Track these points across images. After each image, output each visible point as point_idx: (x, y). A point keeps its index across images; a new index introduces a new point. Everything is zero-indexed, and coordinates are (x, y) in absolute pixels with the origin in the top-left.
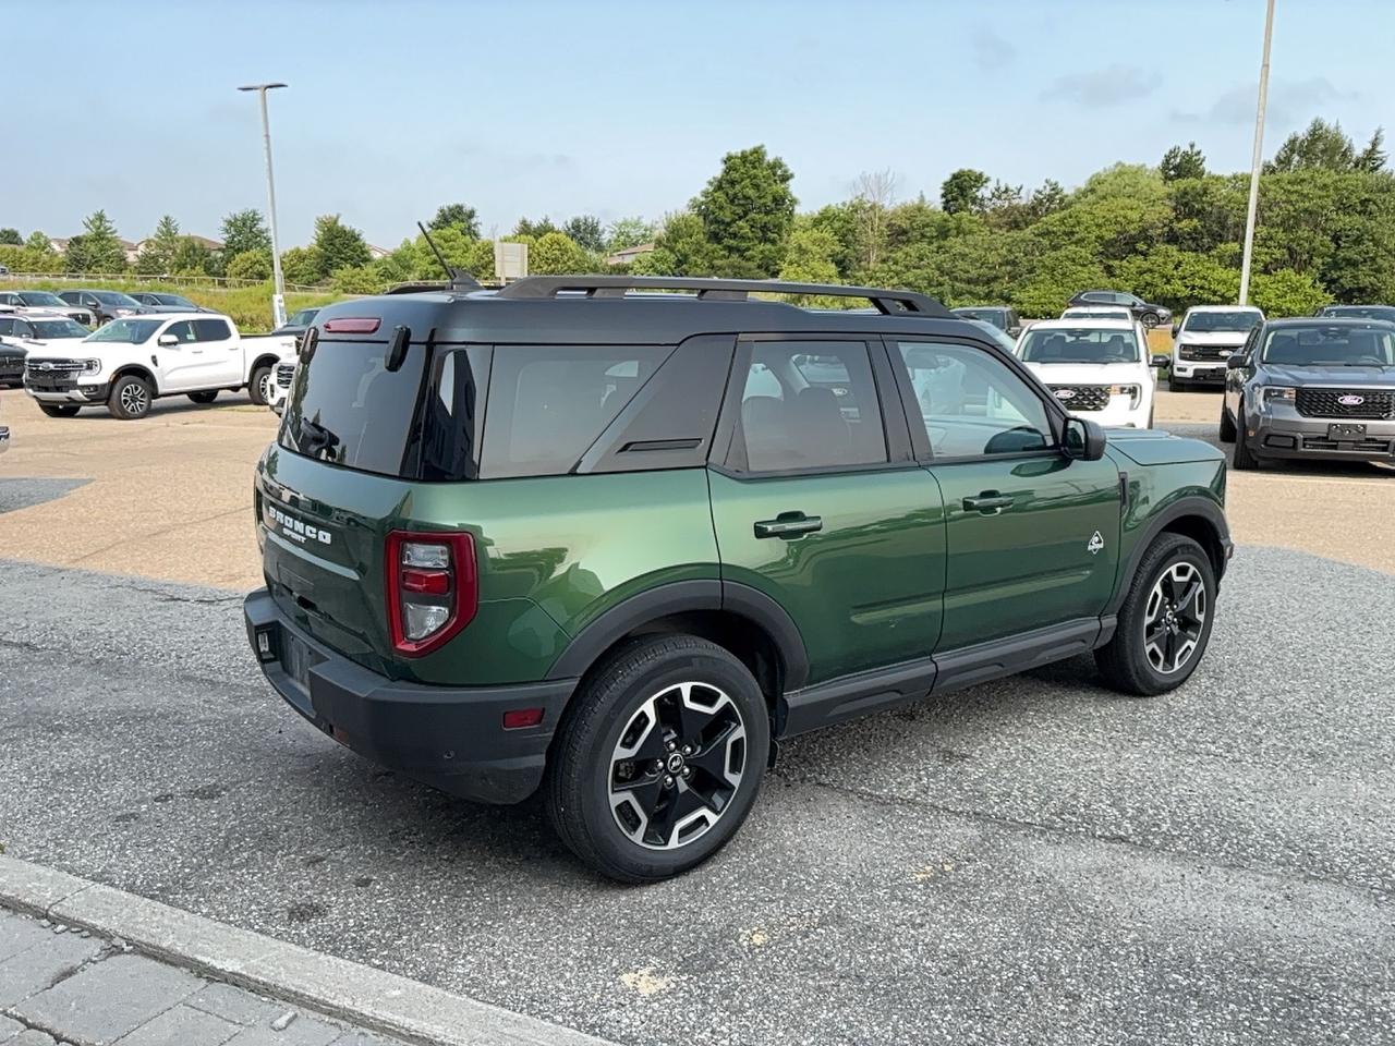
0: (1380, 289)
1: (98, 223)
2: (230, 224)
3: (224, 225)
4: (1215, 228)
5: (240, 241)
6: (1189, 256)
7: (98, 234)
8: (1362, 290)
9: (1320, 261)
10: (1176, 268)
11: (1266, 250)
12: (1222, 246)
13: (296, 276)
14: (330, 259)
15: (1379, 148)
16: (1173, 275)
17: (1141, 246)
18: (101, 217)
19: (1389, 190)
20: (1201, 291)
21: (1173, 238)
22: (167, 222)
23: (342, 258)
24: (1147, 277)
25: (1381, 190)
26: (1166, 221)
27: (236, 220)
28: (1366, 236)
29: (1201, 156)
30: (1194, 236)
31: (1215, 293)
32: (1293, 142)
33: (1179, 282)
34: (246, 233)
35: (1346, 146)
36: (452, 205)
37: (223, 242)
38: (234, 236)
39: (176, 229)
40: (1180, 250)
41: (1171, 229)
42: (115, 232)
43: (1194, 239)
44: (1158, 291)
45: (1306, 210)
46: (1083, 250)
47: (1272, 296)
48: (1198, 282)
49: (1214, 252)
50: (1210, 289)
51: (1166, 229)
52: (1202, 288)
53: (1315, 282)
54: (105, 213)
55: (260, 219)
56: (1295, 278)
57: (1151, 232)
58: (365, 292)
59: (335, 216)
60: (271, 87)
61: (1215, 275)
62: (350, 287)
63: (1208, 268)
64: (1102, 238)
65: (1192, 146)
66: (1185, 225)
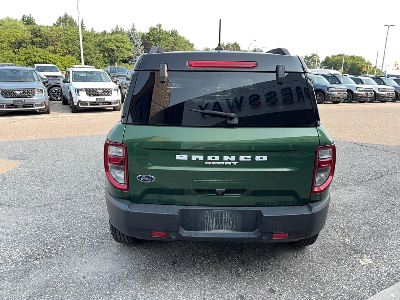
0: (93, 62)
4: (46, 41)
6: (39, 49)
8: (89, 62)
9: (77, 54)
10: (37, 53)
11: (62, 49)
12: (49, 47)
15: (83, 23)
16: (36, 55)
17: (24, 45)
19: (89, 36)
20: (46, 60)
21: (33, 43)
24: (28, 55)
25: (87, 35)
26: (30, 38)
28: (87, 48)
29: (34, 19)
30: (40, 43)
31: (50, 61)
32: (60, 18)
33: (39, 57)
35: (75, 22)
40: (36, 47)
41: (32, 41)
43: (40, 44)
44: (33, 59)
45: (70, 39)
46: (4, 45)
47: (66, 63)
48: (44, 58)
49: (47, 49)
50: (49, 60)
51: (31, 40)
52: (46, 59)
53: (77, 59)
56: (72, 58)
57: (26, 41)
61: (49, 55)
63: (47, 54)
64: (10, 41)
65: (30, 15)
66: (37, 40)
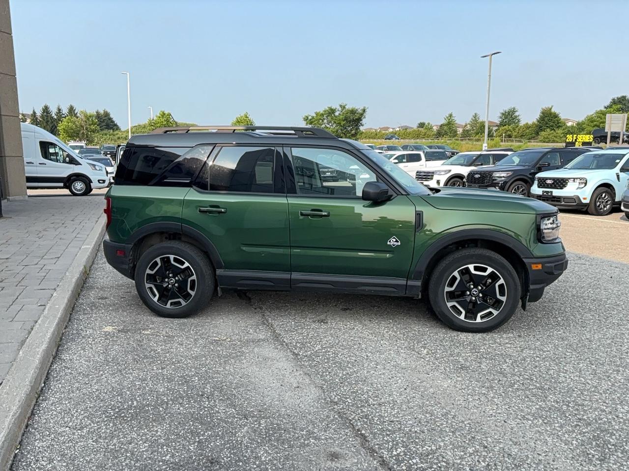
1: (449, 118)
2: (503, 114)
3: (501, 115)
5: (506, 121)
7: (449, 122)
13: (524, 136)
14: (541, 127)
18: (451, 115)
22: (475, 116)
23: (547, 127)
27: (505, 112)
34: (509, 117)
36: (619, 96)
37: (499, 122)
38: (504, 120)
39: (478, 118)
42: (455, 121)
54: (453, 114)
55: (516, 111)
58: (554, 142)
59: (550, 107)
60: (494, 54)
62: (547, 140)
